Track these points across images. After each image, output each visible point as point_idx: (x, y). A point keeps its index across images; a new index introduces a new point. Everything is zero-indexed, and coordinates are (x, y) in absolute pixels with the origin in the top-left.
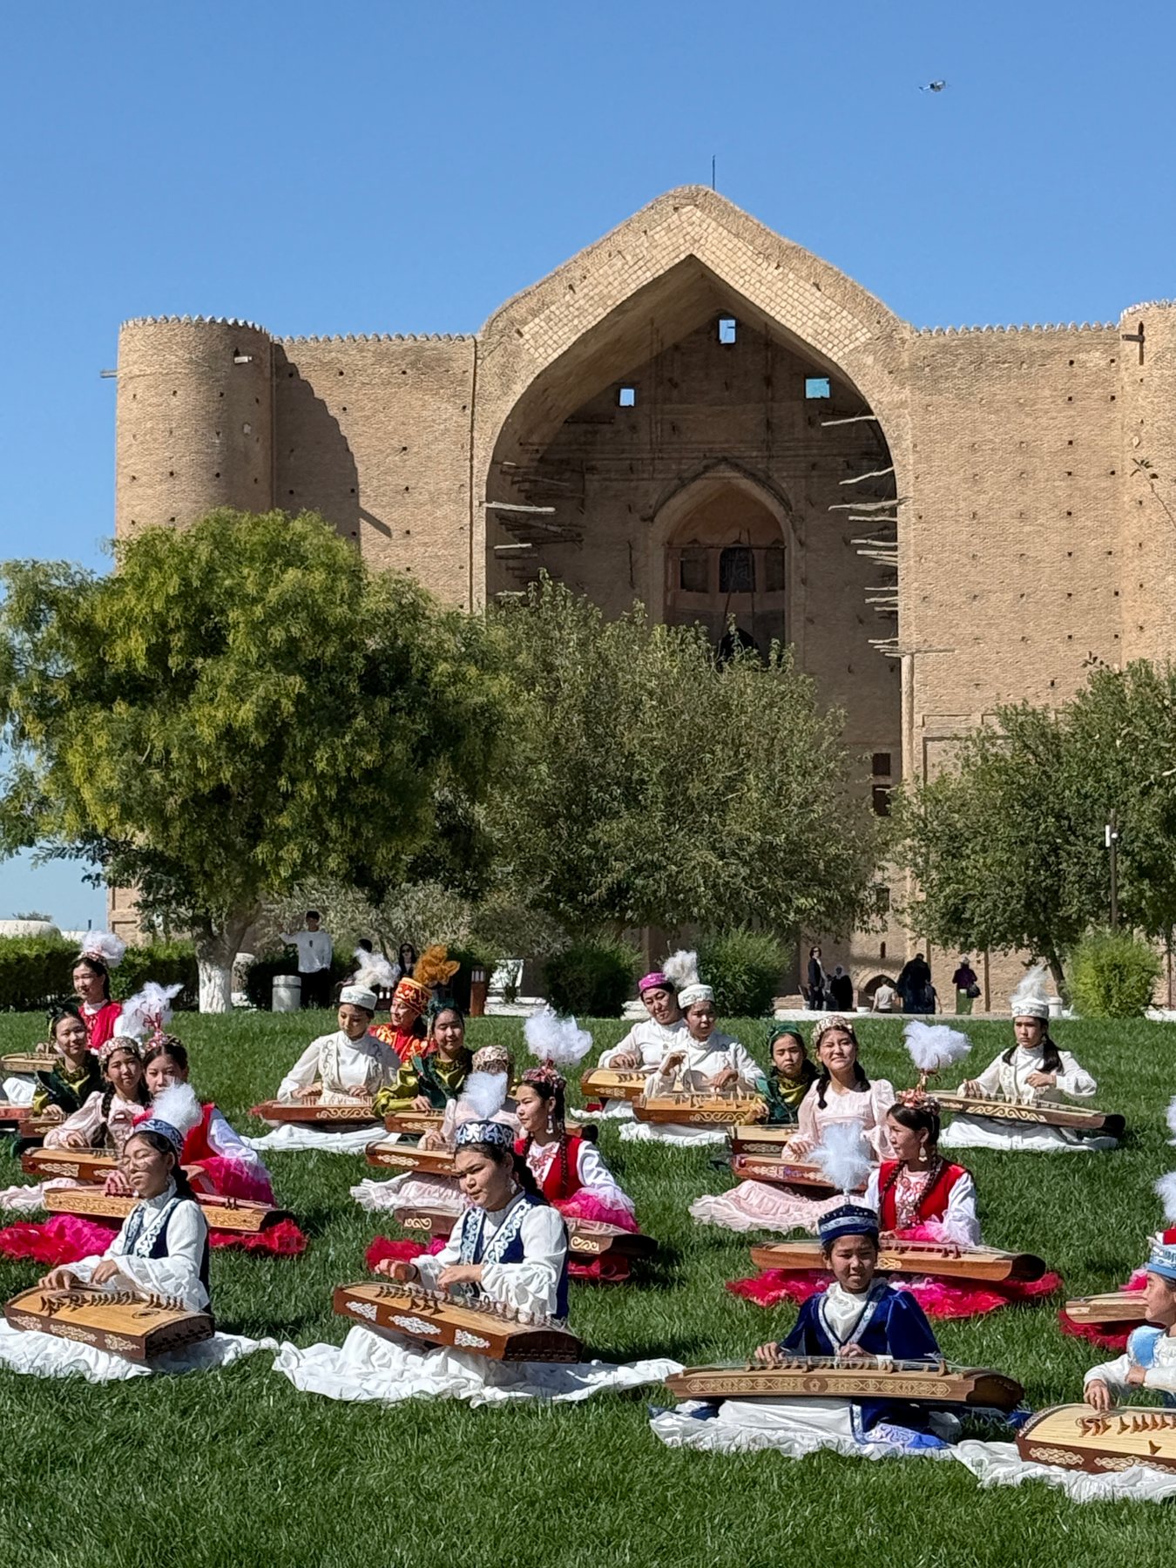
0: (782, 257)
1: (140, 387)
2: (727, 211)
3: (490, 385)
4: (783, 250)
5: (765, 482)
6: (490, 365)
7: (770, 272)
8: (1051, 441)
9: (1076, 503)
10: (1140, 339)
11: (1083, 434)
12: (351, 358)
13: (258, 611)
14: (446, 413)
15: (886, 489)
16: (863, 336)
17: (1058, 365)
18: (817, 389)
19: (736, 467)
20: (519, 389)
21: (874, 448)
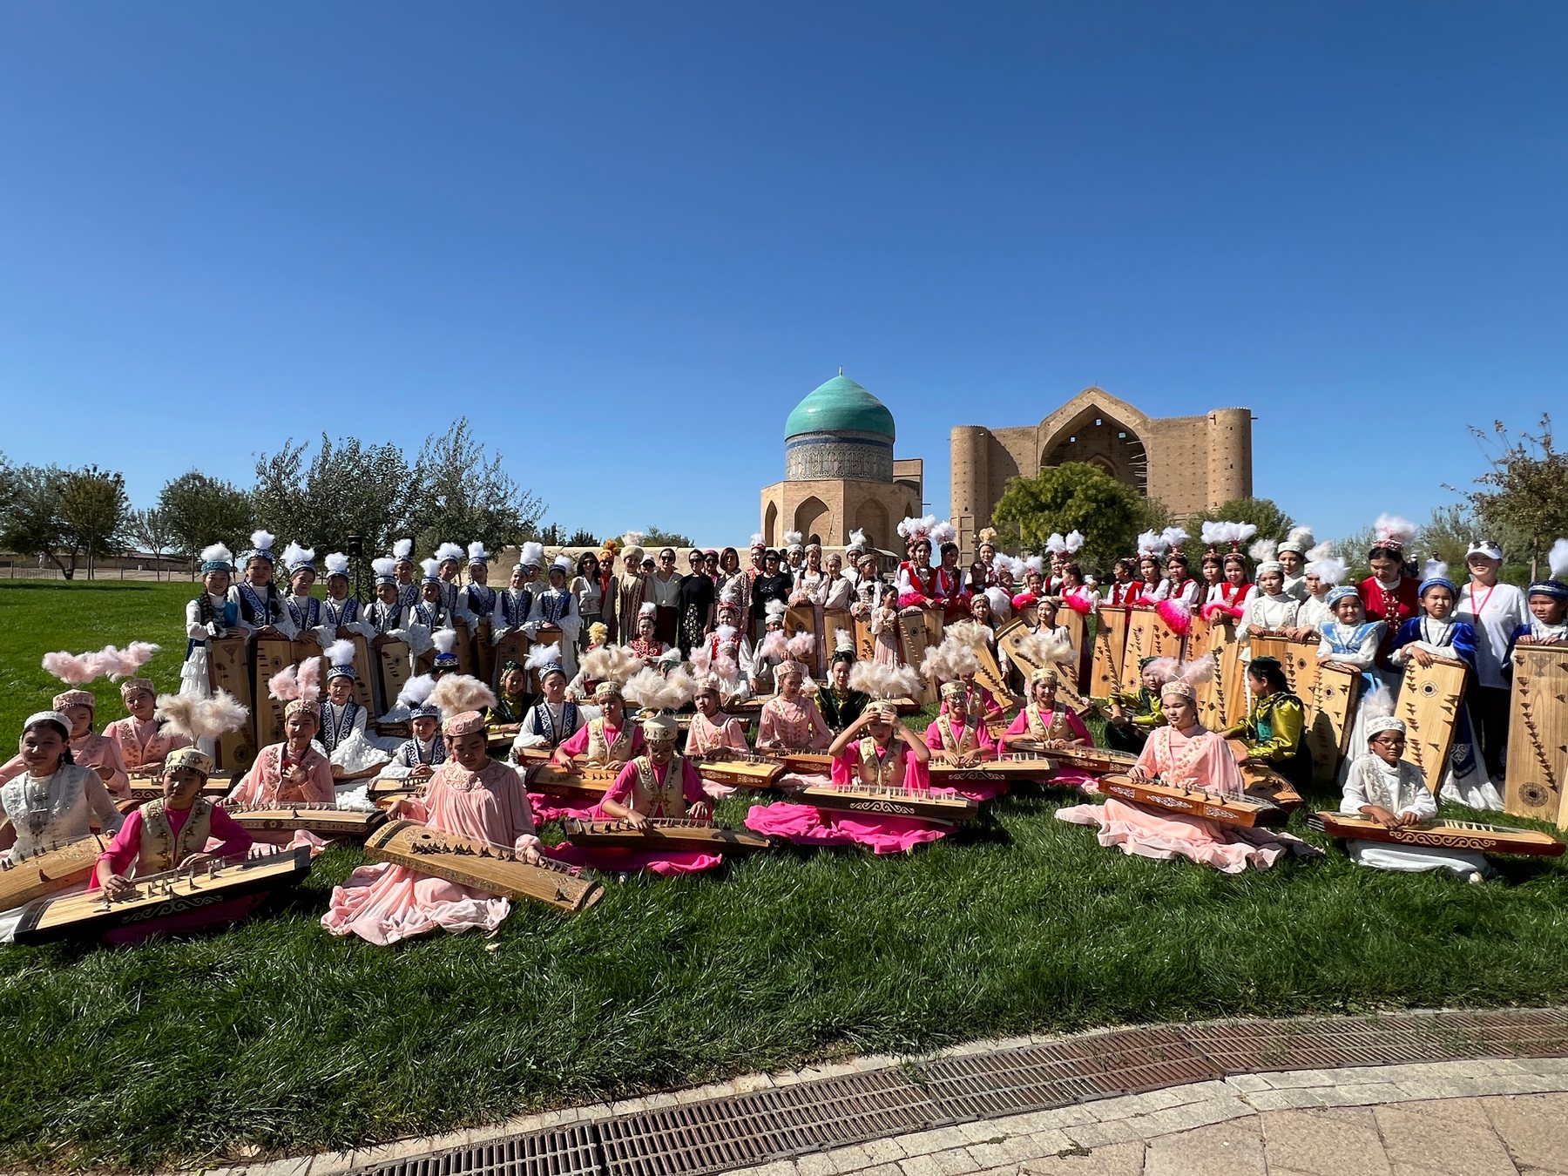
0: (1117, 403)
1: (957, 442)
2: (1102, 392)
3: (1041, 438)
4: (1117, 401)
5: (1108, 458)
6: (1041, 433)
7: (1114, 407)
8: (1189, 445)
9: (1196, 461)
10: (1214, 418)
11: (1198, 443)
12: (1007, 433)
13: (1084, 486)
14: (1030, 445)
15: (1144, 458)
16: (1138, 421)
17: (1191, 426)
18: (1122, 435)
19: (1101, 455)
20: (1049, 438)
21: (1140, 449)
